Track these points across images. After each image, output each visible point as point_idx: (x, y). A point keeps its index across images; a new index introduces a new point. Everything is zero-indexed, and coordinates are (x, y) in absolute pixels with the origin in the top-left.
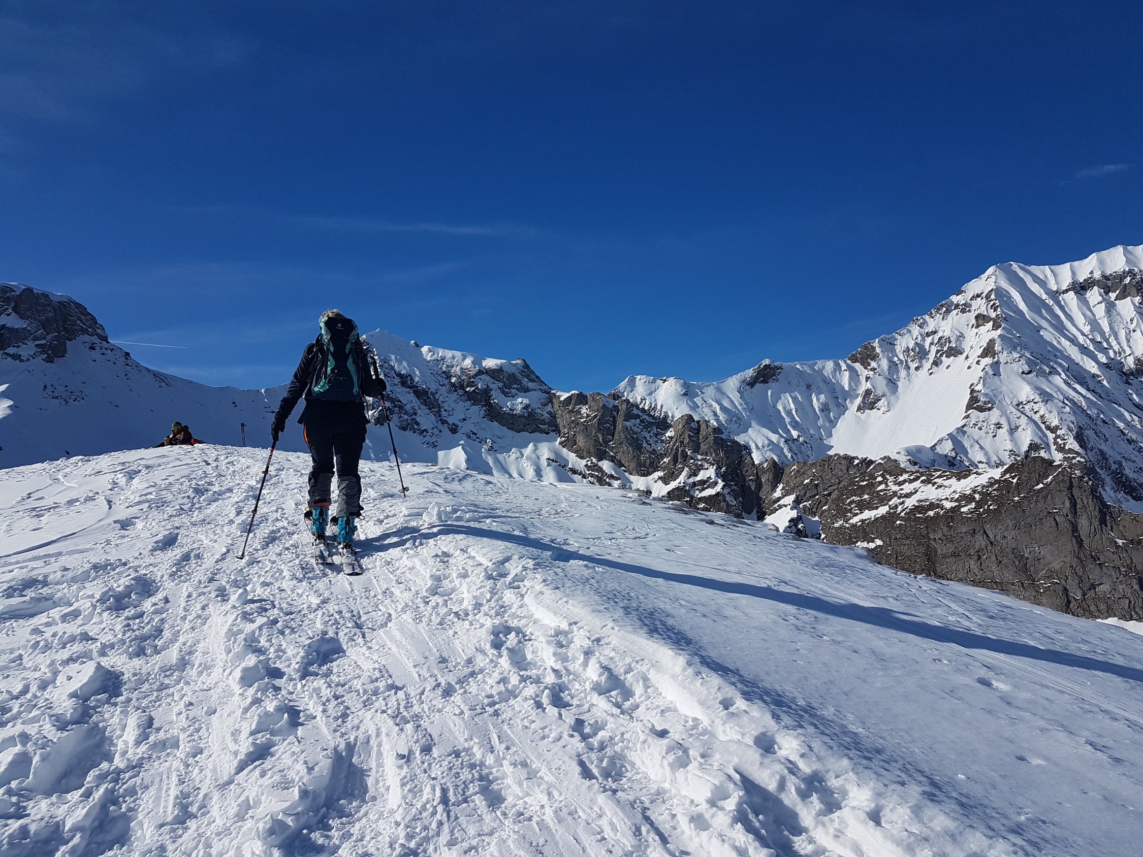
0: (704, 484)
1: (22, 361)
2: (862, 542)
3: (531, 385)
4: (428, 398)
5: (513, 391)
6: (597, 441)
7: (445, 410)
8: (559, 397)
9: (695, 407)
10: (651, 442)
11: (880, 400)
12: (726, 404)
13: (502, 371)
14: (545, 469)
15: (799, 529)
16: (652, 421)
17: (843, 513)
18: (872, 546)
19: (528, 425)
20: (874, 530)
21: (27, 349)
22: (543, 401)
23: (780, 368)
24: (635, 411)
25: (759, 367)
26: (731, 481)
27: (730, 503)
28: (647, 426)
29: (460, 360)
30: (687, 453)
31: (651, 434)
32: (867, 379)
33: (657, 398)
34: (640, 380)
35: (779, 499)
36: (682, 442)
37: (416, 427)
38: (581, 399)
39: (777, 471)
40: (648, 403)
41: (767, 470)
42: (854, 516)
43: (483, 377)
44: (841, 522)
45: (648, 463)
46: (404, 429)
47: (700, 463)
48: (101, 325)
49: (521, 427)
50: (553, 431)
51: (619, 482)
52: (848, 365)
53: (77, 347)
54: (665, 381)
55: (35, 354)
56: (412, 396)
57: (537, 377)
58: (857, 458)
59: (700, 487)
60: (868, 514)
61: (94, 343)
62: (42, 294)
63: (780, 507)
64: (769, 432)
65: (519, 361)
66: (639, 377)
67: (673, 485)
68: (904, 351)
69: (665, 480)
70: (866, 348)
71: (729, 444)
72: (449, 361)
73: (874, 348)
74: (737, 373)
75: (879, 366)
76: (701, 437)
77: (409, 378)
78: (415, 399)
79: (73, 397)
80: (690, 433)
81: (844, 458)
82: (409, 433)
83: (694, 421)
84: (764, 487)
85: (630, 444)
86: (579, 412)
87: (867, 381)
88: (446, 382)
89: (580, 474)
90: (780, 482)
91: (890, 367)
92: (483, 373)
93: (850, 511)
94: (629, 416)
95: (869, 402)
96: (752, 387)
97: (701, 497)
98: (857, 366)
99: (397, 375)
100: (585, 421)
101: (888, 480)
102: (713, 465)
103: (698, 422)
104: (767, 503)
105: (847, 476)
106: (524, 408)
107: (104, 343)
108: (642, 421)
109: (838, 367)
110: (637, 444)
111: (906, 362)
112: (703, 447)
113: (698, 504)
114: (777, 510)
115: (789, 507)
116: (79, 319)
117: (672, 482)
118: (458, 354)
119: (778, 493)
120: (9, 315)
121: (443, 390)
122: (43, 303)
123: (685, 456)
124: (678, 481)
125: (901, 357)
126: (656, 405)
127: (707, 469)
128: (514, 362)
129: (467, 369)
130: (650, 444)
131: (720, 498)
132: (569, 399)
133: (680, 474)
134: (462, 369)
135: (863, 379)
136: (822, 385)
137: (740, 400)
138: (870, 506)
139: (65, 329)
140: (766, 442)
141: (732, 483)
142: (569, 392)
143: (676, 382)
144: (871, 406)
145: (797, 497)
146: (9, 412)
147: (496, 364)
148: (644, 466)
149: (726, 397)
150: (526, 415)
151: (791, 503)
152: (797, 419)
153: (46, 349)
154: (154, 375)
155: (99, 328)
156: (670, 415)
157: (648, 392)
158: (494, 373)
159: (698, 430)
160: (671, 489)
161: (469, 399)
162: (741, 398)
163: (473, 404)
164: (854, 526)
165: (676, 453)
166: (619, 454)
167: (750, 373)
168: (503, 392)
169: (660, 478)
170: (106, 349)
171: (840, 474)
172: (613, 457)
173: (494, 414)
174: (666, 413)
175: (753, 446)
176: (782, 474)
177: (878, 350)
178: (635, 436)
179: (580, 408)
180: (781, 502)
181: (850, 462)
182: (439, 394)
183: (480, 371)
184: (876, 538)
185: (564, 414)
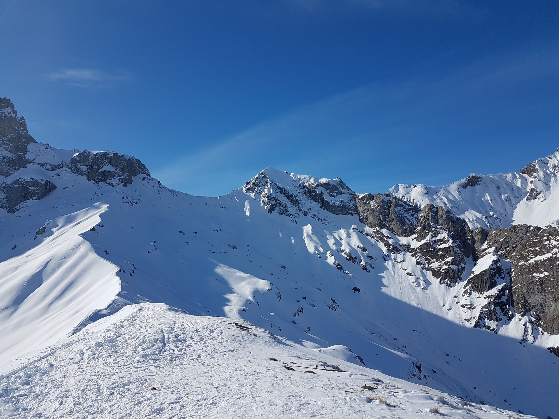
0: (441, 241)
1: (113, 186)
2: (536, 273)
3: (343, 191)
4: (293, 198)
5: (334, 194)
6: (379, 219)
7: (301, 204)
8: (359, 196)
9: (433, 200)
10: (410, 219)
11: (540, 194)
12: (451, 197)
13: (329, 184)
14: (352, 233)
15: (498, 266)
16: (410, 207)
17: (524, 257)
18: (542, 275)
19: (342, 211)
20: (543, 266)
21: (115, 181)
22: (350, 199)
23: (481, 178)
24: (400, 203)
25: (469, 178)
26: (456, 239)
27: (457, 252)
28: (407, 210)
29: (308, 180)
30: (430, 225)
31: (410, 215)
32: (532, 182)
33: (411, 195)
34: (402, 187)
35: (485, 250)
36: (427, 219)
37: (287, 213)
38: (371, 197)
39: (484, 235)
40: (406, 198)
41: (478, 234)
42: (531, 259)
43: (319, 187)
44: (523, 262)
45: (408, 230)
46: (282, 214)
47: (438, 230)
48: (147, 169)
49: (339, 212)
50: (355, 214)
51: (392, 240)
52: (520, 175)
53: (137, 179)
54: (415, 186)
55: (119, 183)
56: (285, 198)
57: (347, 187)
58: (531, 226)
59: (439, 243)
60: (539, 258)
61: (144, 177)
62: (121, 155)
63: (486, 254)
64: (476, 212)
65: (337, 179)
66: (400, 185)
67: (423, 242)
68: (552, 167)
69: (418, 239)
70: (530, 166)
71: (455, 219)
72: (303, 180)
73: (535, 166)
74: (456, 181)
75: (538, 175)
76: (439, 216)
77: (284, 189)
78: (286, 200)
79: (135, 202)
80: (432, 214)
81: (524, 226)
82: (284, 216)
83: (434, 207)
84: (477, 243)
85: (398, 220)
86: (369, 204)
87: (531, 184)
88: (301, 190)
89: (371, 236)
90: (486, 240)
91: (544, 176)
92: (320, 186)
93: (528, 256)
94: (397, 205)
95: (533, 195)
96: (465, 188)
97: (440, 248)
98: (526, 175)
99: (278, 188)
100: (373, 209)
101: (551, 238)
102: (446, 231)
103: (437, 208)
104: (479, 252)
105: (526, 236)
106: (340, 203)
107: (149, 177)
108: (404, 208)
109: (514, 177)
110: (402, 220)
111: (554, 173)
112: (440, 221)
113: (438, 252)
114: (485, 255)
115: (492, 254)
116: (138, 166)
117: (422, 240)
118: (307, 177)
119: (485, 246)
120: (107, 165)
121: (300, 195)
122: (122, 160)
123: (430, 226)
124: (426, 239)
125: (551, 170)
126: (410, 199)
127: (443, 233)
128: (335, 179)
129: (311, 184)
130: (409, 220)
131: (451, 249)
132: (364, 197)
133: (427, 235)
134: (309, 184)
135: (529, 183)
136: (505, 186)
137: (459, 196)
138: (540, 253)
139: (132, 171)
140: (475, 218)
141: (458, 241)
142: (363, 194)
143: (421, 187)
144: (534, 198)
145: (496, 248)
146: (107, 209)
147: (326, 181)
148: (406, 232)
149: (450, 194)
150: (341, 206)
151: (493, 251)
152: (492, 205)
153: (123, 180)
154: (171, 191)
155: (146, 170)
156: (419, 205)
157: (406, 193)
158: (326, 186)
159: (437, 212)
160: (422, 244)
161: (312, 199)
162: (459, 194)
163: (315, 201)
164: (531, 264)
165: (424, 225)
166: (392, 226)
167: (464, 181)
168: (329, 195)
169: (415, 238)
170: (150, 180)
171: (522, 235)
172: (388, 227)
173: (325, 205)
174: (416, 203)
175: (467, 221)
176: (487, 235)
177: (537, 167)
178: (401, 216)
179: (370, 202)
180: (487, 251)
181: (527, 229)
182: (298, 197)
183: (318, 184)
184: (545, 271)
185: (361, 205)
